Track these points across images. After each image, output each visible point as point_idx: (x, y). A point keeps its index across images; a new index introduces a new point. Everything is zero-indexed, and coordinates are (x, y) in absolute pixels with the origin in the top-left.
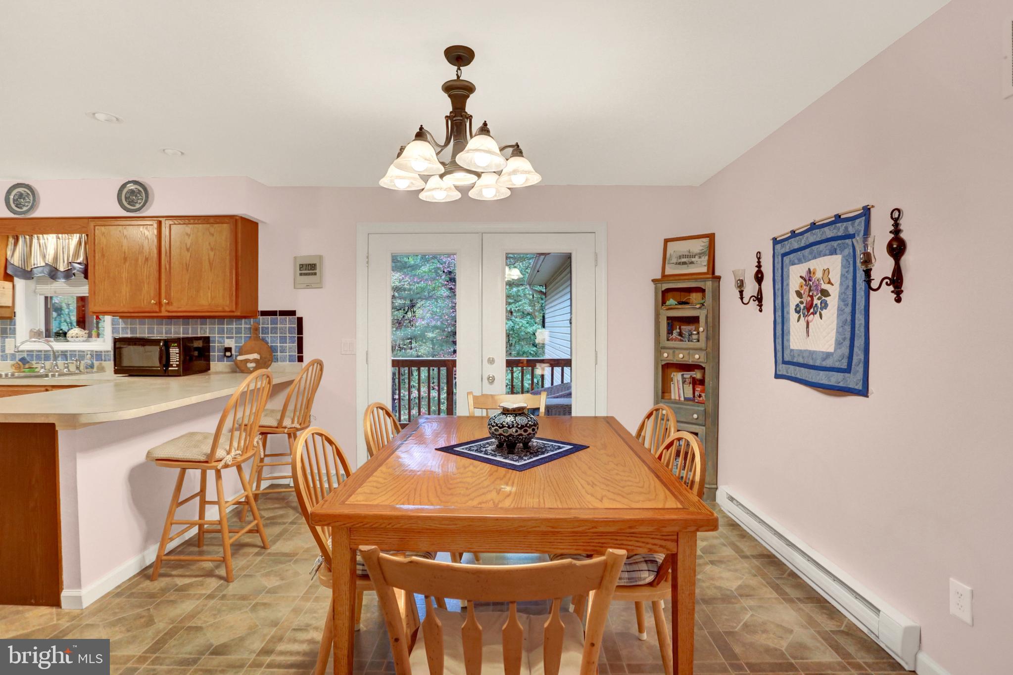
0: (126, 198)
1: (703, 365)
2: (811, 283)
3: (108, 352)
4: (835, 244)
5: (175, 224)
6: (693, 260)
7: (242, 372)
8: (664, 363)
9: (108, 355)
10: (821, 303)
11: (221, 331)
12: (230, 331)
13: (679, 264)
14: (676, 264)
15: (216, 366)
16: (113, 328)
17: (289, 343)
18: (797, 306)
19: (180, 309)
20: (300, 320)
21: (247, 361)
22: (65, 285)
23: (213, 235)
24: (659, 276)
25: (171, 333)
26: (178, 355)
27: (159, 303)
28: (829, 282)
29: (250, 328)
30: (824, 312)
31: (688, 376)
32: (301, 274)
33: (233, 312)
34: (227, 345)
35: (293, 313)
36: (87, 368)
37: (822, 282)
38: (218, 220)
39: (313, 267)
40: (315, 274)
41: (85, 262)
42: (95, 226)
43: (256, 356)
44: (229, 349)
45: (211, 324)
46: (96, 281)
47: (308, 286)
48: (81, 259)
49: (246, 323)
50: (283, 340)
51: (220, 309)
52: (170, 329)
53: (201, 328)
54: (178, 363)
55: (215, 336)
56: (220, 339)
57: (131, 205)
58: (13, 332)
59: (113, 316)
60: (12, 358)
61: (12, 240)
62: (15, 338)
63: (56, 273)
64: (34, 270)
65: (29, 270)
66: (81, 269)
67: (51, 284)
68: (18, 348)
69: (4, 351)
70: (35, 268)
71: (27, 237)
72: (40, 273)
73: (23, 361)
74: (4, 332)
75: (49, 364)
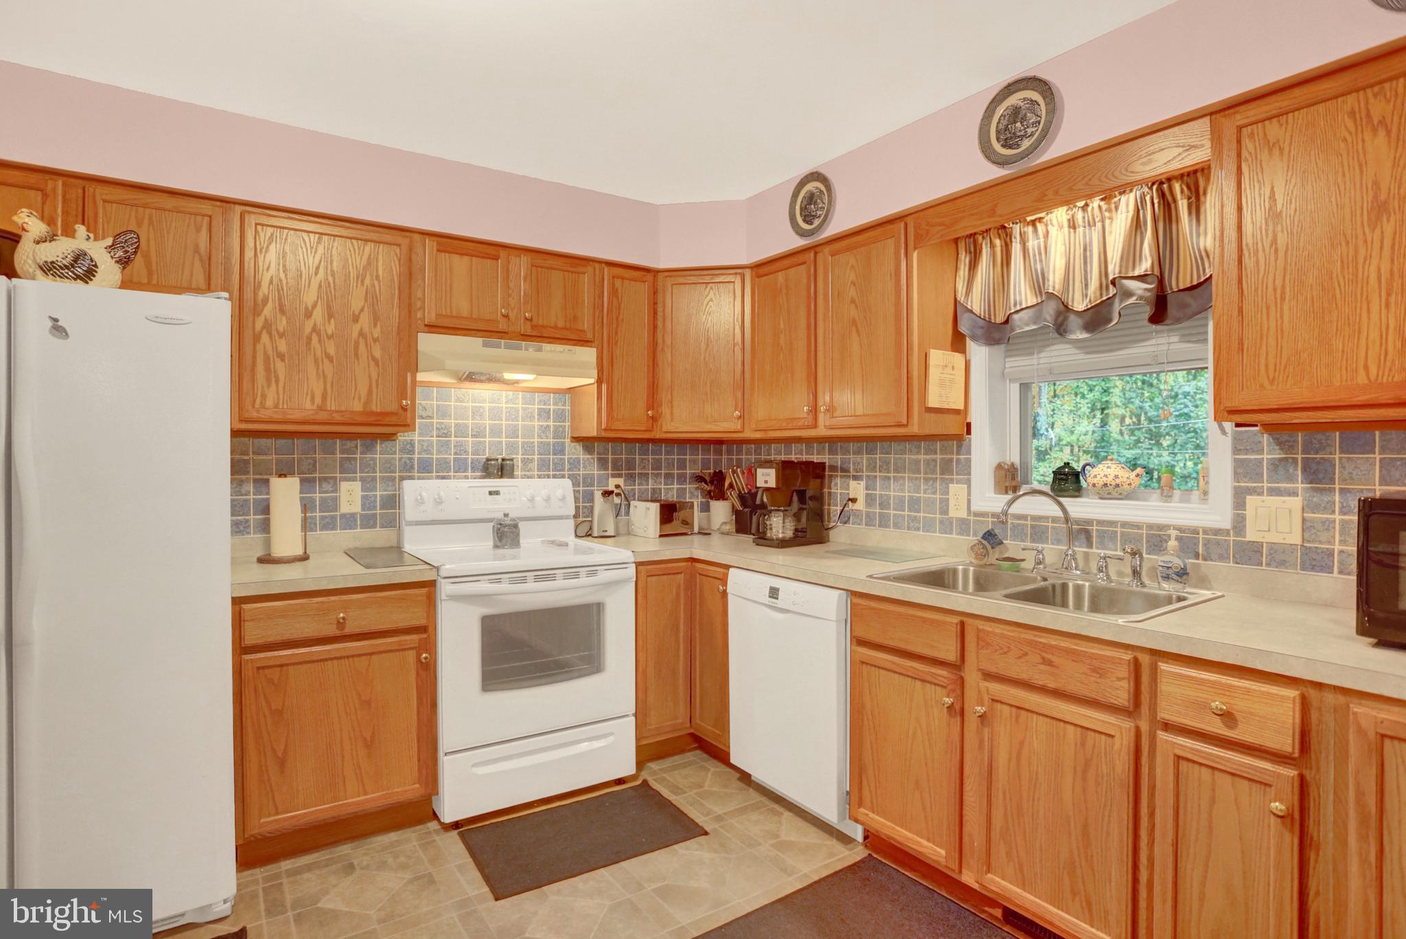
3: (1217, 532)
9: (1218, 543)
16: (1238, 464)
22: (1075, 351)
36: (1167, 578)
41: (1157, 272)
42: (1240, 128)
48: (1145, 266)
58: (966, 469)
59: (1238, 425)
60: (961, 528)
61: (965, 259)
62: (968, 482)
63: (1066, 319)
64: (1016, 317)
65: (1000, 319)
66: (1148, 294)
67: (1039, 353)
68: (974, 508)
69: (945, 511)
70: (1017, 312)
71: (998, 242)
72: (1027, 325)
73: (991, 538)
74: (946, 468)
75: (1052, 552)
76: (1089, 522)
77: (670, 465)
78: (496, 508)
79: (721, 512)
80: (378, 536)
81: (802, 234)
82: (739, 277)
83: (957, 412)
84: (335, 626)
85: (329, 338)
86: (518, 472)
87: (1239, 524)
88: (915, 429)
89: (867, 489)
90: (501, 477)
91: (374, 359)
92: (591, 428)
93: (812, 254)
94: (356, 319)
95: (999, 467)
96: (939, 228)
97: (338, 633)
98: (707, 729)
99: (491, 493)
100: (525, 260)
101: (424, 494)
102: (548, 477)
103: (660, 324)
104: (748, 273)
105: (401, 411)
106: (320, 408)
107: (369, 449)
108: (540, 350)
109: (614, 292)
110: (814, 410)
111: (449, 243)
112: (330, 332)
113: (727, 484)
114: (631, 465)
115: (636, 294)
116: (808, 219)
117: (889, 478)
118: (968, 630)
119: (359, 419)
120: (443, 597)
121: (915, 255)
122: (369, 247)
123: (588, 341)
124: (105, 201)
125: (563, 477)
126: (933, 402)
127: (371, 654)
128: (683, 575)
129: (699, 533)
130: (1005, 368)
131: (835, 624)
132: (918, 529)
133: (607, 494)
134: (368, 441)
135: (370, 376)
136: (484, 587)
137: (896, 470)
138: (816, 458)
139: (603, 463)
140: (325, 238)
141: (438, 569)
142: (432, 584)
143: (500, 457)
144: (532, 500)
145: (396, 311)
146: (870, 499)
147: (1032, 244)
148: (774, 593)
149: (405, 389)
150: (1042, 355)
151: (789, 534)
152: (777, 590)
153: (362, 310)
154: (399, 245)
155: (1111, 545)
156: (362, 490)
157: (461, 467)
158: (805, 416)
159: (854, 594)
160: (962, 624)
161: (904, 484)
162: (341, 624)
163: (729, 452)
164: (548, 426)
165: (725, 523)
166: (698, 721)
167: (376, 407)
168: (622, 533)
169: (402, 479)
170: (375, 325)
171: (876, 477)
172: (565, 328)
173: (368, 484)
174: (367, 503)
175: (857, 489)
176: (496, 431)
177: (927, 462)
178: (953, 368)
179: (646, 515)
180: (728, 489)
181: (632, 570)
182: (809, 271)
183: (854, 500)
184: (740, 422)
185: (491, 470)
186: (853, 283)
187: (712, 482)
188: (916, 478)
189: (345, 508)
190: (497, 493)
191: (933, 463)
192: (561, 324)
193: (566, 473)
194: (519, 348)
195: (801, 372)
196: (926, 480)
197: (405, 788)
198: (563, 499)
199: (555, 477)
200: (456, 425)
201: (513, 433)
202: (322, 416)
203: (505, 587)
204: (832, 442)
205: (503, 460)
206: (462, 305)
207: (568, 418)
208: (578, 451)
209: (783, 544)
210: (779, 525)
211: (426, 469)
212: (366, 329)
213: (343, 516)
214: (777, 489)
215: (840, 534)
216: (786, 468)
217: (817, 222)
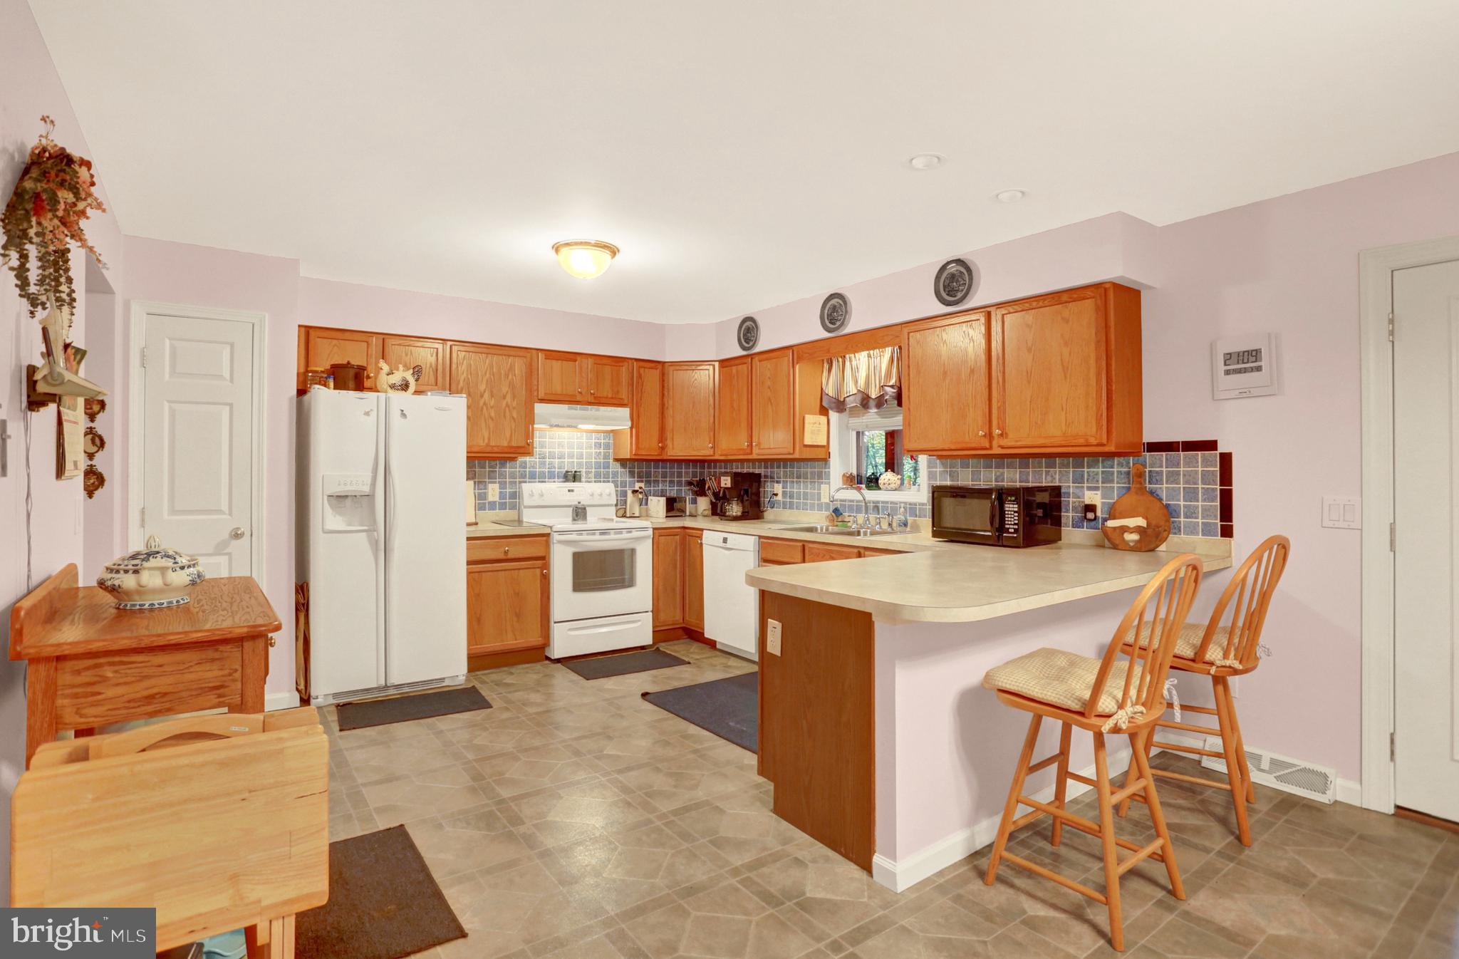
0: (944, 287)
3: (923, 504)
5: (1010, 313)
7: (1115, 547)
9: (923, 509)
11: (1079, 480)
12: (1092, 478)
15: (1072, 534)
16: (930, 473)
17: (1204, 500)
19: (1019, 444)
20: (1226, 460)
21: (1124, 529)
22: (877, 416)
23: (1067, 321)
25: (1003, 481)
26: (1016, 514)
27: (990, 436)
29: (1128, 473)
32: (1227, 373)
33: (1103, 445)
34: (1088, 502)
35: (1212, 445)
36: (900, 526)
38: (1075, 296)
39: (1255, 354)
40: (1259, 369)
41: (898, 384)
42: (909, 333)
43: (1141, 522)
44: (1090, 508)
45: (1062, 466)
46: (911, 409)
47: (1245, 394)
48: (893, 382)
49: (1120, 465)
50: (1191, 494)
51: (1081, 441)
52: (1002, 474)
53: (1047, 473)
54: (1016, 527)
55: (1069, 486)
56: (1077, 491)
57: (951, 296)
58: (828, 477)
59: (930, 456)
60: (825, 507)
61: (826, 366)
62: (829, 483)
63: (868, 401)
64: (847, 399)
65: (842, 400)
66: (894, 394)
67: (863, 416)
68: (831, 497)
69: (819, 499)
70: (848, 397)
71: (840, 360)
72: (852, 403)
73: (837, 512)
74: (820, 476)
75: (861, 518)
76: (878, 502)
77: (672, 475)
78: (573, 499)
79: (704, 503)
80: (509, 514)
81: (744, 349)
82: (711, 367)
83: (823, 446)
84: (503, 554)
85: (492, 407)
86: (583, 479)
87: (929, 499)
88: (797, 456)
89: (783, 488)
90: (574, 482)
91: (513, 418)
92: (626, 453)
93: (750, 360)
94: (504, 397)
95: (844, 475)
96: (807, 355)
97: (505, 557)
98: (691, 621)
99: (569, 491)
100: (590, 361)
101: (534, 491)
102: (600, 481)
103: (666, 393)
104: (717, 364)
105: (526, 445)
106: (488, 445)
107: (503, 465)
108: (598, 410)
109: (640, 376)
110: (751, 445)
111: (552, 355)
112: (492, 405)
113: (707, 487)
114: (648, 475)
115: (652, 377)
116: (747, 341)
117: (793, 482)
118: (806, 548)
119: (506, 450)
120: (555, 542)
121: (797, 367)
122: (510, 359)
123: (625, 405)
124: (392, 345)
125: (609, 482)
126: (808, 441)
127: (519, 569)
128: (678, 537)
129: (689, 516)
130: (848, 423)
131: (752, 553)
132: (807, 510)
133: (635, 492)
134: (503, 462)
135: (511, 427)
136: (574, 537)
137: (797, 478)
138: (757, 471)
139: (632, 474)
140: (490, 355)
141: (551, 527)
142: (548, 535)
143: (573, 470)
144: (592, 495)
145: (524, 392)
146: (784, 493)
147: (854, 363)
148: (725, 540)
149: (529, 435)
151: (739, 514)
152: (727, 538)
153: (507, 392)
154: (525, 357)
156: (500, 489)
157: (552, 476)
158: (746, 448)
159: (760, 537)
160: (804, 546)
161: (800, 485)
162: (506, 553)
163: (709, 467)
164: (600, 452)
165: (705, 510)
166: (687, 618)
167: (514, 444)
168: (645, 515)
169: (520, 482)
170: (514, 400)
171: (787, 481)
172: (612, 398)
173: (503, 485)
174: (502, 495)
175: (778, 488)
176: (571, 456)
177: (811, 473)
178: (820, 424)
179: (658, 505)
180: (708, 490)
181: (650, 532)
182: (748, 368)
183: (776, 495)
184: (712, 450)
185: (569, 477)
186: (769, 378)
187: (698, 485)
188: (806, 482)
189: (491, 498)
190: (572, 491)
191: (814, 473)
192: (610, 396)
193: (610, 479)
194: (587, 410)
195: (744, 424)
196: (811, 482)
197: (534, 639)
198: (610, 495)
199: (604, 482)
200: (550, 452)
201: (581, 456)
202: (488, 449)
203: (585, 537)
204: (767, 462)
205: (575, 472)
206: (557, 388)
207: (612, 447)
208: (617, 467)
209: (736, 519)
210: (735, 509)
211: (533, 476)
212: (509, 403)
213: (489, 503)
214: (732, 488)
215: (769, 514)
216: (737, 477)
217: (751, 343)
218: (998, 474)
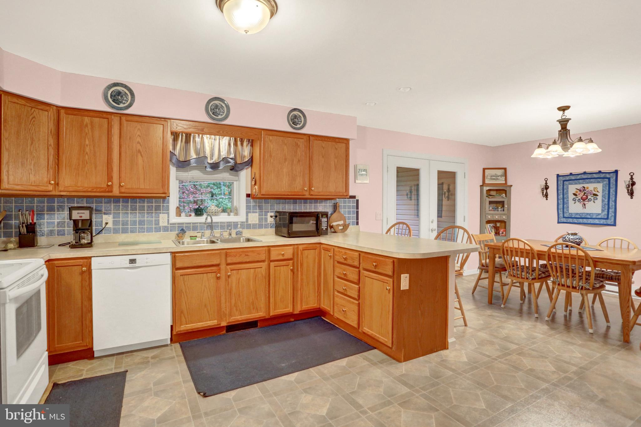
0: (292, 120)
1: (505, 221)
2: (586, 191)
3: (242, 222)
4: (599, 180)
6: (498, 178)
8: (487, 220)
9: (243, 225)
10: (594, 198)
13: (492, 179)
14: (490, 179)
17: (352, 214)
18: (574, 198)
19: (319, 194)
20: (357, 201)
21: (339, 225)
23: (337, 149)
24: (482, 184)
28: (598, 192)
30: (595, 201)
31: (492, 226)
32: (359, 175)
35: (354, 197)
37: (593, 191)
38: (340, 141)
39: (365, 171)
40: (366, 175)
41: (235, 158)
42: (265, 135)
58: (167, 208)
60: (164, 229)
62: (168, 214)
65: (182, 160)
68: (171, 222)
69: (157, 224)
70: (191, 159)
72: (194, 164)
73: (183, 231)
74: (158, 208)
75: (207, 233)
81: (110, 107)
82: (54, 110)
87: (247, 219)
110: (112, 185)
116: (116, 101)
117: (127, 213)
130: (176, 175)
132: (144, 232)
137: (132, 210)
146: (117, 222)
148: (133, 261)
150: (190, 173)
151: (90, 241)
155: (217, 229)
159: (174, 253)
161: (136, 215)
166: (57, 346)
171: (119, 213)
175: (108, 218)
177: (148, 207)
183: (105, 223)
186: (138, 135)
188: (143, 213)
191: (151, 207)
196: (148, 213)
217: (121, 104)
218: (283, 206)
